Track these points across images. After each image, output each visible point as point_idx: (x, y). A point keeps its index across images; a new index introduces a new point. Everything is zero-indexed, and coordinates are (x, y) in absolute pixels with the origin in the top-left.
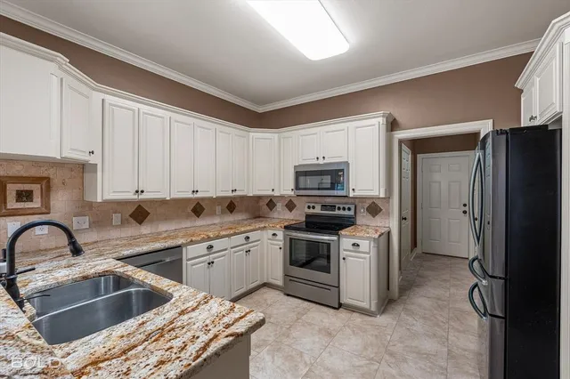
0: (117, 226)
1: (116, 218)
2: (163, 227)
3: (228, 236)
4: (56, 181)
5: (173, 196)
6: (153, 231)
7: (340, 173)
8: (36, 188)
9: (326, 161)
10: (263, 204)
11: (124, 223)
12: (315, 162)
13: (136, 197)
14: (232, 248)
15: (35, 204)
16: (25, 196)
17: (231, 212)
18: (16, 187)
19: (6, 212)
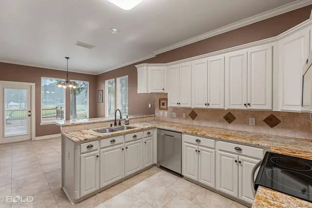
0: (184, 118)
1: (184, 116)
3: (216, 139)
8: (165, 102)
14: (219, 150)
15: (165, 107)
16: (163, 104)
17: (272, 126)
18: (162, 102)
19: (160, 109)
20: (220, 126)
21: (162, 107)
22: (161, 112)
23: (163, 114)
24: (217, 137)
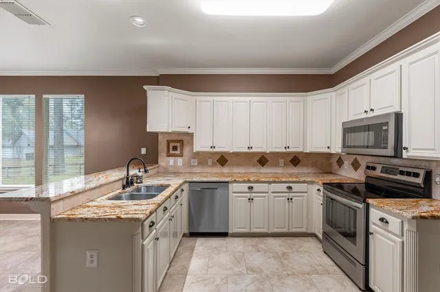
0: (210, 166)
1: (210, 162)
2: (236, 170)
3: (269, 183)
4: (185, 142)
5: (235, 150)
6: (230, 171)
7: (384, 128)
8: (178, 145)
9: (375, 114)
10: (334, 161)
11: (214, 165)
12: (364, 116)
13: (211, 150)
14: (273, 192)
15: (178, 152)
16: (175, 148)
17: (295, 165)
18: (172, 145)
19: (169, 155)
20: (253, 170)
21: (171, 152)
22: (171, 161)
23: (175, 162)
24: (271, 180)
